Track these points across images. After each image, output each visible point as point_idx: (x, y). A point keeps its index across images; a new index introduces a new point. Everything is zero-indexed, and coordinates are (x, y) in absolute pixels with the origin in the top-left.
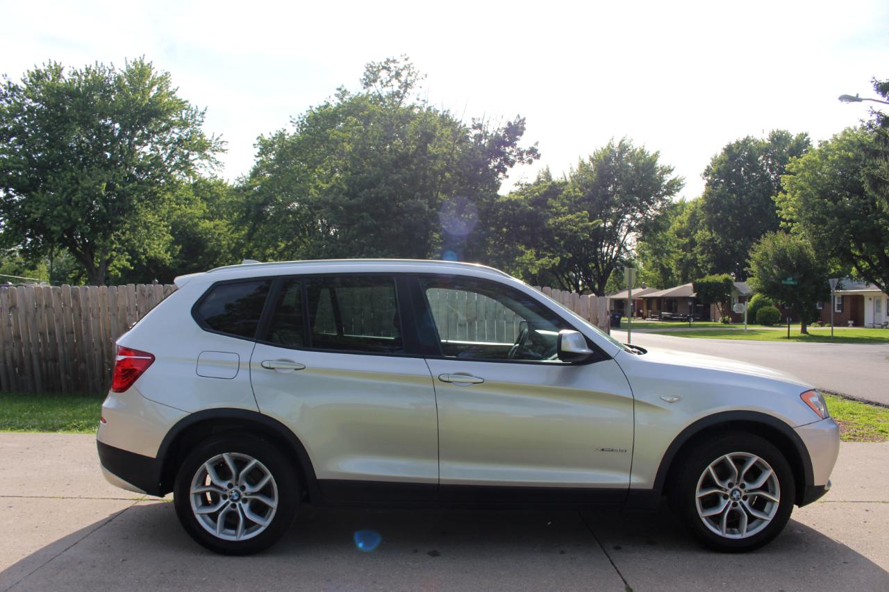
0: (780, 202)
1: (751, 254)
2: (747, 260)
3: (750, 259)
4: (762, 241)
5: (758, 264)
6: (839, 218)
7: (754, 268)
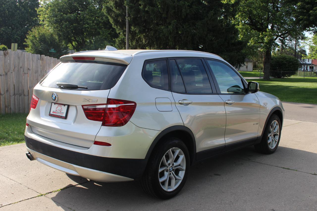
0: (39, 12)
1: (27, 37)
2: (25, 39)
3: (27, 39)
4: (32, 30)
5: (32, 41)
6: (68, 22)
7: (29, 42)
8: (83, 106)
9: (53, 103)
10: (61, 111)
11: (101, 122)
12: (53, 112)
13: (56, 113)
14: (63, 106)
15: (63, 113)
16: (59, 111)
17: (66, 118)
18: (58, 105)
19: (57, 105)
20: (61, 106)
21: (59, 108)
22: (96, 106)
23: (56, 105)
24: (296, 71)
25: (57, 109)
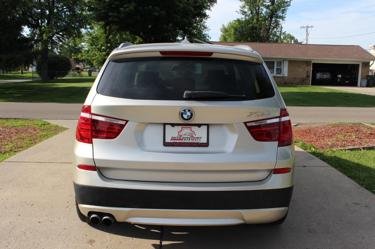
8: (245, 123)
9: (166, 126)
11: (277, 142)
12: (171, 140)
13: (182, 140)
14: (196, 127)
15: (198, 138)
17: (206, 145)
18: (181, 127)
19: (178, 127)
22: (266, 121)
23: (176, 127)
24: (69, 71)
25: (182, 133)
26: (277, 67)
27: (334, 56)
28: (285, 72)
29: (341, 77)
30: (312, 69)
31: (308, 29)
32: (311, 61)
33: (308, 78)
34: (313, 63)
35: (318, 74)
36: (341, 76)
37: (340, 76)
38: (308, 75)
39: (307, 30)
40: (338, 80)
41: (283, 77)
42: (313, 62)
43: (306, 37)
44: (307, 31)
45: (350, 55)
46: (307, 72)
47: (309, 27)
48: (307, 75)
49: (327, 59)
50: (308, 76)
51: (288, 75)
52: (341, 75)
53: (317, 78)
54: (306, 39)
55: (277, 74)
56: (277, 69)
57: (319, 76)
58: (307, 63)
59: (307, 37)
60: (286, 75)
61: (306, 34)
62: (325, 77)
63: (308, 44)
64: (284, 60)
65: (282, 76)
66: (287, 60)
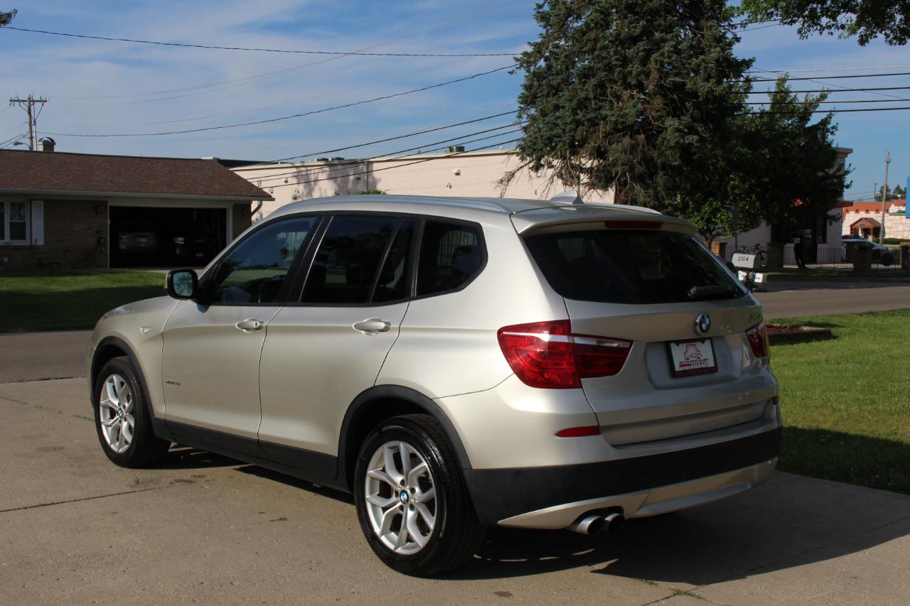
10: (699, 358)
13: (691, 365)
14: (700, 343)
15: (705, 360)
16: (696, 359)
17: (715, 369)
18: (685, 345)
19: (683, 347)
20: (694, 345)
21: (692, 351)
23: (681, 345)
25: (688, 354)
26: (11, 219)
27: (165, 189)
28: (37, 232)
29: (183, 243)
30: (109, 222)
31: (32, 107)
32: (106, 202)
33: (103, 249)
34: (111, 207)
35: (124, 237)
36: (184, 241)
37: (180, 240)
38: (102, 241)
39: (29, 109)
40: (178, 251)
41: (31, 247)
42: (109, 204)
43: (28, 130)
44: (30, 113)
45: (203, 185)
46: (98, 231)
47: (34, 101)
48: (99, 240)
49: (148, 195)
50: (100, 243)
51: (45, 242)
52: (183, 239)
53: (123, 247)
54: (29, 136)
55: (12, 237)
56: (11, 224)
57: (125, 241)
58: (96, 205)
59: (31, 129)
60: (41, 242)
61: (28, 120)
62: (142, 245)
63: (35, 149)
64: (30, 198)
65: (28, 244)
66: (40, 200)
